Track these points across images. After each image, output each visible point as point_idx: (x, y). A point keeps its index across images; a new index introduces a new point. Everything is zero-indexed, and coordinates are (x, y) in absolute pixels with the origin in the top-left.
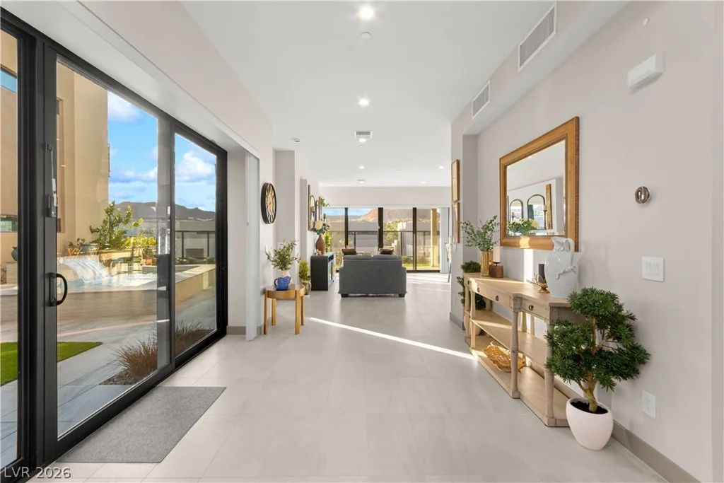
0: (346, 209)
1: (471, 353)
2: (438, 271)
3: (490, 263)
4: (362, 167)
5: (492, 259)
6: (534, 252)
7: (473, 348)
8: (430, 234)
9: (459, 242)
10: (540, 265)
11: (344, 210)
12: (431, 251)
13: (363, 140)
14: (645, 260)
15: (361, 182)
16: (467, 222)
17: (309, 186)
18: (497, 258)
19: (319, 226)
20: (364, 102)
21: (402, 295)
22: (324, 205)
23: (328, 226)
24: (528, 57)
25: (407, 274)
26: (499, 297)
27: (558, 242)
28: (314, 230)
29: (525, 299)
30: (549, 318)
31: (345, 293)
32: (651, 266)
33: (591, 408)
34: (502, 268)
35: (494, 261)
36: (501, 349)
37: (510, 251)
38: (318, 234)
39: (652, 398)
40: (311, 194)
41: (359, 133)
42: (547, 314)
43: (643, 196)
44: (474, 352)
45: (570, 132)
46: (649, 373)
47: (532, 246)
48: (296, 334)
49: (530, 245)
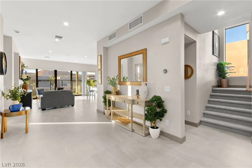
0: (37, 70)
1: (112, 122)
2: (81, 95)
3: (116, 90)
4: (50, 52)
5: (117, 89)
6: (131, 86)
7: (112, 120)
8: (76, 81)
9: (101, 84)
10: (137, 90)
11: (35, 70)
12: (76, 87)
13: (57, 40)
14: (166, 87)
15: (47, 58)
16: (108, 77)
17: (20, 56)
18: (118, 89)
19: (25, 77)
20: (66, 24)
21: (73, 106)
22: (24, 67)
23: (30, 77)
24: (132, 28)
25: (75, 97)
26: (125, 101)
27: (143, 83)
28: (22, 79)
29: (135, 101)
30: (144, 105)
31: (44, 108)
32: (167, 89)
33: (155, 127)
34: (120, 92)
35: (118, 90)
36: (122, 118)
37: (122, 86)
38: (23, 81)
39: (168, 121)
40: (21, 61)
41: (57, 37)
42: (144, 104)
43: (166, 71)
44: (113, 121)
45: (144, 52)
46: (167, 115)
47: (131, 85)
48: (26, 133)
49: (130, 84)
